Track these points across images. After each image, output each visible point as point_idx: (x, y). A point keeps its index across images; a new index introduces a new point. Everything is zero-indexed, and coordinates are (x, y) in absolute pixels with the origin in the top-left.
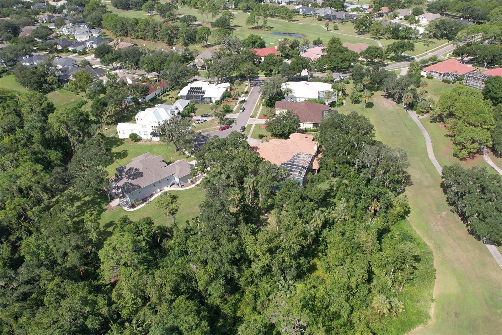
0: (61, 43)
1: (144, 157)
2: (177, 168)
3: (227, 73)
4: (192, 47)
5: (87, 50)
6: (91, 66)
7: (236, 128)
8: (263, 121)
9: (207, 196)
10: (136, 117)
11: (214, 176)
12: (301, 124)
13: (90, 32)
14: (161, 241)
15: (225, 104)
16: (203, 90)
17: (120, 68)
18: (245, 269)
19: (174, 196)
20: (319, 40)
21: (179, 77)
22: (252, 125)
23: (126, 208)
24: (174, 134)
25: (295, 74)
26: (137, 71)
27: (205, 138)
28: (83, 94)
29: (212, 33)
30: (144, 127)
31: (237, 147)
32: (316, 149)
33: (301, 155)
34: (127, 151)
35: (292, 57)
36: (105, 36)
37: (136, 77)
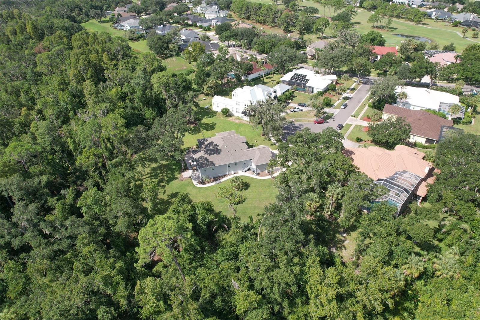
0: (192, 18)
1: (227, 134)
2: (258, 154)
3: (336, 65)
4: (306, 37)
5: (211, 27)
6: (210, 41)
7: (332, 124)
8: (366, 124)
9: (277, 197)
10: (233, 93)
11: (293, 174)
12: (412, 136)
13: (219, 12)
14: (216, 231)
15: (327, 96)
16: (307, 78)
17: (234, 46)
18: (300, 304)
19: (246, 182)
20: (452, 46)
21: (286, 62)
22: (351, 125)
23: (195, 183)
24: (264, 117)
25: (416, 78)
26: (248, 51)
27: (297, 128)
28: (194, 63)
29: (330, 25)
30: (237, 104)
31: (329, 147)
32: (427, 171)
33: (405, 173)
34: (215, 124)
35: (413, 60)
36: (231, 17)
37: (246, 56)
